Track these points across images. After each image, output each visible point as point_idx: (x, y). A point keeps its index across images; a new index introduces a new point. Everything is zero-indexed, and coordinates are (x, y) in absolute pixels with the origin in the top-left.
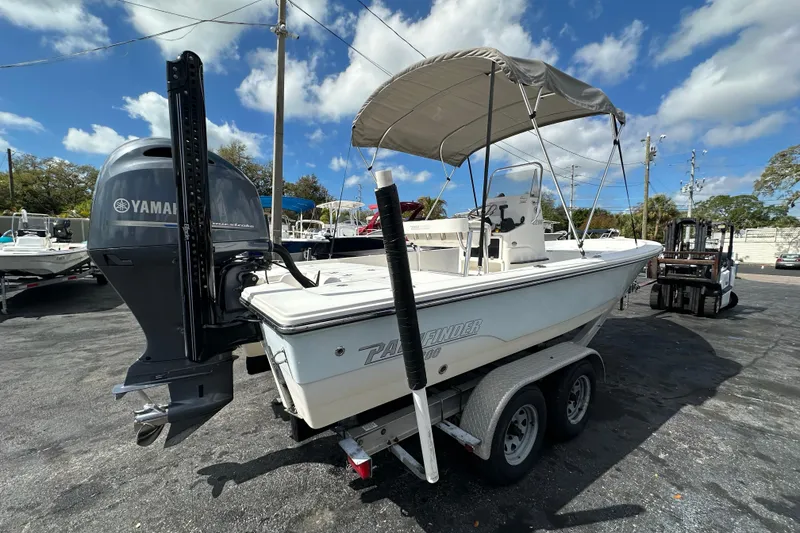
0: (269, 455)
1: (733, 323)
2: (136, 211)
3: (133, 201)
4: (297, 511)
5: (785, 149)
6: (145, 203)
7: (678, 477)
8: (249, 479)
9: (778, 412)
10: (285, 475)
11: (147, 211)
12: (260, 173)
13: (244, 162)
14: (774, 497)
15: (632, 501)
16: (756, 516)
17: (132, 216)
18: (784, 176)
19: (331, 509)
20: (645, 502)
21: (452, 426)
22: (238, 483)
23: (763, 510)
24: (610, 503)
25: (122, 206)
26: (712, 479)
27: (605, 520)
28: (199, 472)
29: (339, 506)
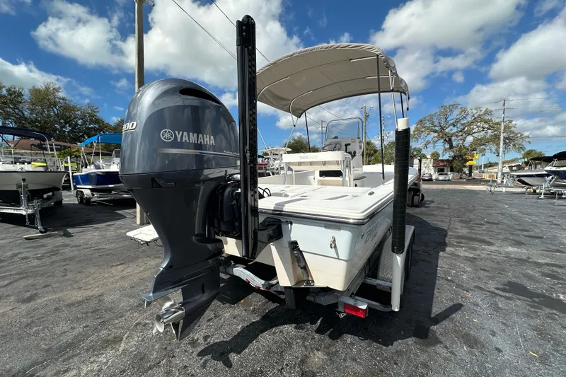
0: (243, 330)
1: (426, 209)
2: (179, 140)
3: (177, 132)
4: (297, 358)
5: (421, 118)
6: (185, 134)
7: (463, 286)
8: (244, 348)
9: (475, 249)
10: (266, 339)
11: (188, 141)
12: (79, 113)
13: (60, 103)
14: (501, 286)
15: (456, 302)
16: (501, 296)
17: (175, 144)
18: (422, 132)
19: (318, 350)
20: (460, 301)
21: (374, 280)
22: (239, 353)
23: (500, 293)
24: (448, 306)
25: (167, 135)
26: (475, 284)
27: (452, 314)
28: (199, 355)
29: (320, 347)
